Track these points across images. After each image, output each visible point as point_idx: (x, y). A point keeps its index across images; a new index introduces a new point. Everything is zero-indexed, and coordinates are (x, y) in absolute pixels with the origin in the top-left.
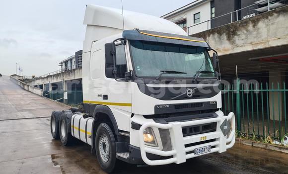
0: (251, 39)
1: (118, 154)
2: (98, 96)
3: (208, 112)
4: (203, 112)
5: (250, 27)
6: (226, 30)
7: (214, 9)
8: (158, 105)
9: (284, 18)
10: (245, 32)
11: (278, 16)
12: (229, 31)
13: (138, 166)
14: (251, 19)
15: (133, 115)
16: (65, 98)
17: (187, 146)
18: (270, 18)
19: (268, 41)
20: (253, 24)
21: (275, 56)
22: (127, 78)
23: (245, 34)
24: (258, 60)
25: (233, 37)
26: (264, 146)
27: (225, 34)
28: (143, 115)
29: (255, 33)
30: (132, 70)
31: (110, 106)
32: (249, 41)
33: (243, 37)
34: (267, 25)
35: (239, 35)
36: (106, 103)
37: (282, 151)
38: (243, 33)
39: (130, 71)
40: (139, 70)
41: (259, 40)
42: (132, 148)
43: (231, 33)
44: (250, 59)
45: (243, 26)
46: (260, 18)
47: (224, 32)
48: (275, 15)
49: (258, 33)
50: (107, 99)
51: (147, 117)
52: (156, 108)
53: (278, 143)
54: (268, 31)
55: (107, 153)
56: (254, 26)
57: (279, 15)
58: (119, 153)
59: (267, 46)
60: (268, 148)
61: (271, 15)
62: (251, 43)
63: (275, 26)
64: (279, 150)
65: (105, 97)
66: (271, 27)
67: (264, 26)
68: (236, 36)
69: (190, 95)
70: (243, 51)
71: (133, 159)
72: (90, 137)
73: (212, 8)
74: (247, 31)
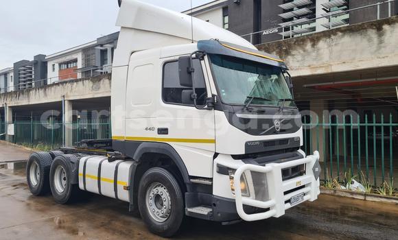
0: (310, 60)
1: (189, 210)
2: (146, 129)
3: (291, 151)
4: (287, 150)
5: (309, 46)
6: (277, 48)
7: (227, 18)
8: (249, 142)
9: (350, 39)
10: (302, 52)
11: (343, 36)
12: (281, 50)
13: (224, 224)
14: (310, 37)
15: (216, 155)
16: (9, 134)
17: (286, 193)
18: (333, 37)
19: (331, 65)
20: (312, 43)
21: (336, 83)
22: (210, 105)
23: (302, 55)
24: (314, 87)
25: (285, 57)
26: (332, 192)
27: (274, 52)
28: (232, 155)
29: (314, 54)
30: (216, 94)
31: (171, 143)
32: (306, 64)
33: (299, 58)
34: (330, 46)
35: (293, 55)
36: (163, 139)
37: (355, 197)
38: (299, 53)
39: (213, 96)
40: (224, 94)
41: (320, 62)
42: (218, 200)
43: (283, 52)
44: (305, 86)
45: (299, 45)
46: (321, 36)
47: (274, 50)
48: (340, 34)
49: (318, 55)
50: (167, 134)
51: (235, 157)
52: (248, 145)
53: (343, 188)
54: (331, 52)
55: (165, 211)
56: (313, 46)
57: (345, 34)
58: (190, 207)
59: (330, 71)
60: (336, 194)
61: (335, 34)
62: (309, 66)
63: (338, 48)
64: (351, 196)
65: (163, 131)
66: (335, 49)
67: (326, 46)
68: (289, 57)
69: (278, 128)
70: (299, 75)
71: (219, 215)
72: (126, 188)
73: (224, 16)
74: (304, 51)
